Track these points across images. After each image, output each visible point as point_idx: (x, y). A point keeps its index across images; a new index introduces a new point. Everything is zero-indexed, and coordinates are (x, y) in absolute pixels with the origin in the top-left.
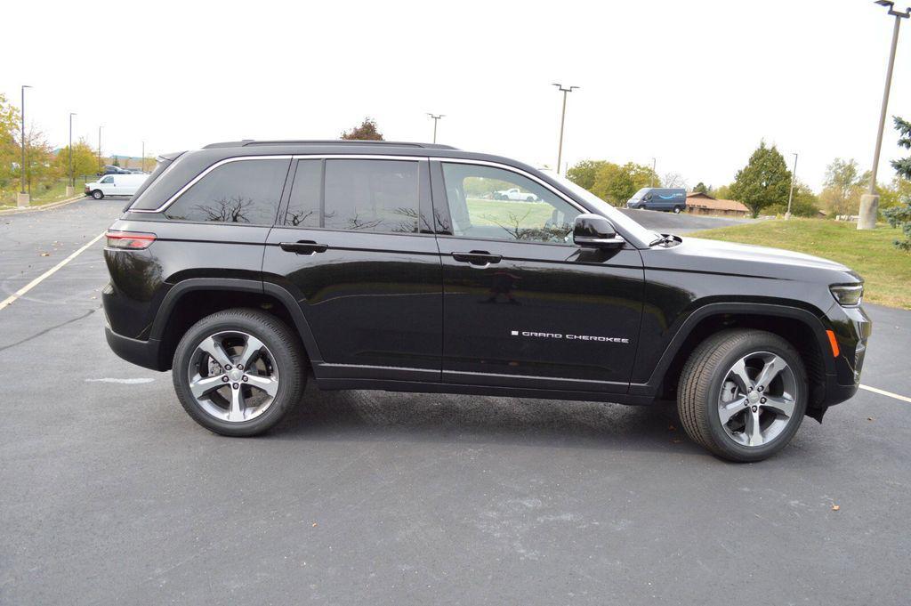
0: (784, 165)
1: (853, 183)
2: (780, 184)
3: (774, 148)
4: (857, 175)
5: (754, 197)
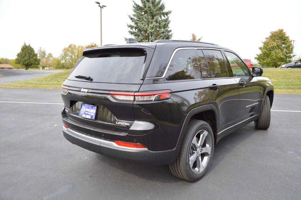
0: (34, 51)
1: (46, 57)
2: (34, 58)
3: (29, 45)
4: (47, 55)
5: (26, 63)
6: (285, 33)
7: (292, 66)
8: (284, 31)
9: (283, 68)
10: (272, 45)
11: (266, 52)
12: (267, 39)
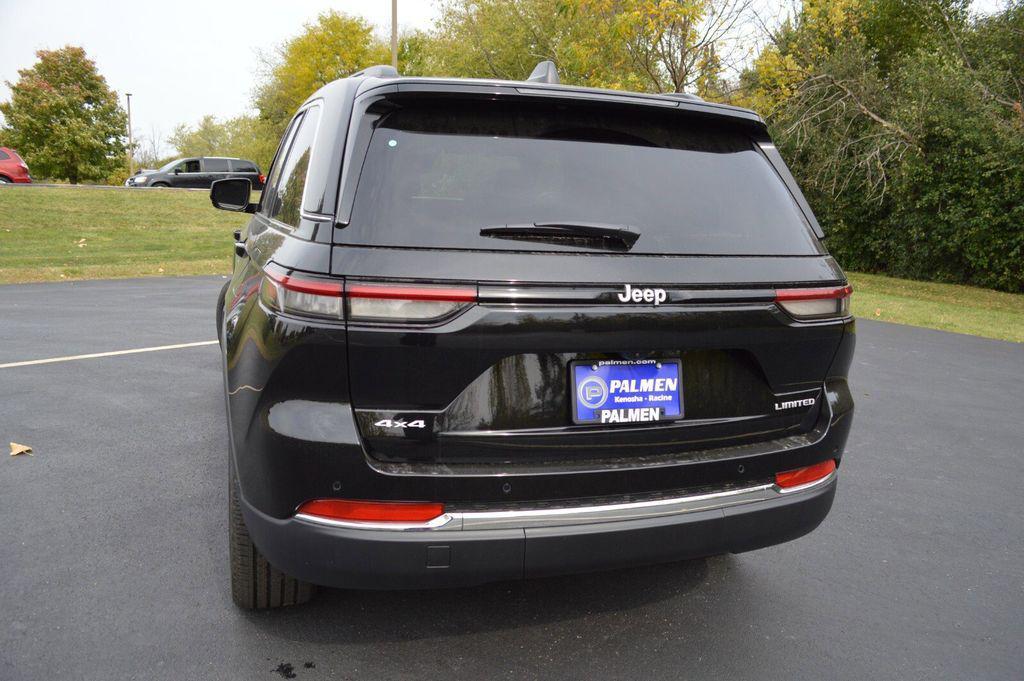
6: (93, 63)
7: (167, 181)
8: (87, 57)
9: (141, 185)
10: (51, 100)
11: (31, 123)
12: (24, 74)
